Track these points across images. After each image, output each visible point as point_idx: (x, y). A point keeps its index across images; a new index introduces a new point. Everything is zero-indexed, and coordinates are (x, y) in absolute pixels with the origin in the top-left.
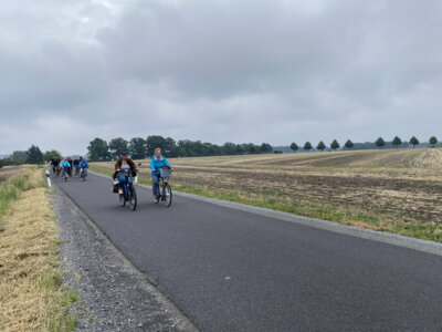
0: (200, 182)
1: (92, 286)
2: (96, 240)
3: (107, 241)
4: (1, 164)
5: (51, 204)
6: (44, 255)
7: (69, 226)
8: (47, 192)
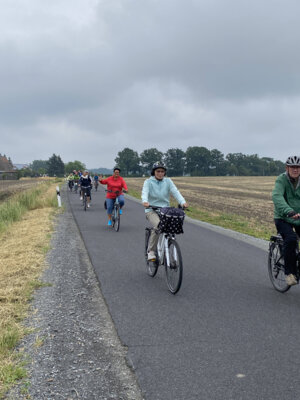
0: (247, 212)
1: (51, 359)
2: (84, 285)
3: (96, 290)
4: (18, 175)
5: (52, 229)
6: (13, 301)
7: (59, 262)
8: (53, 214)
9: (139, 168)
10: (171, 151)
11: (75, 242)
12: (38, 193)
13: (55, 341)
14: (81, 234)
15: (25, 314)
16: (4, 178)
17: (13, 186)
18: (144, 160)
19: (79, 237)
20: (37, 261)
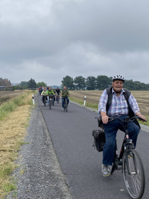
1: (28, 180)
2: (45, 144)
3: (51, 146)
4: (13, 88)
5: (30, 116)
6: (10, 151)
7: (33, 132)
8: (30, 108)
9: (73, 86)
10: (89, 78)
11: (41, 122)
12: (23, 97)
13: (30, 171)
14: (44, 118)
15: (16, 158)
16: (6, 90)
17: (11, 94)
18: (76, 82)
19: (43, 120)
20: (22, 131)
